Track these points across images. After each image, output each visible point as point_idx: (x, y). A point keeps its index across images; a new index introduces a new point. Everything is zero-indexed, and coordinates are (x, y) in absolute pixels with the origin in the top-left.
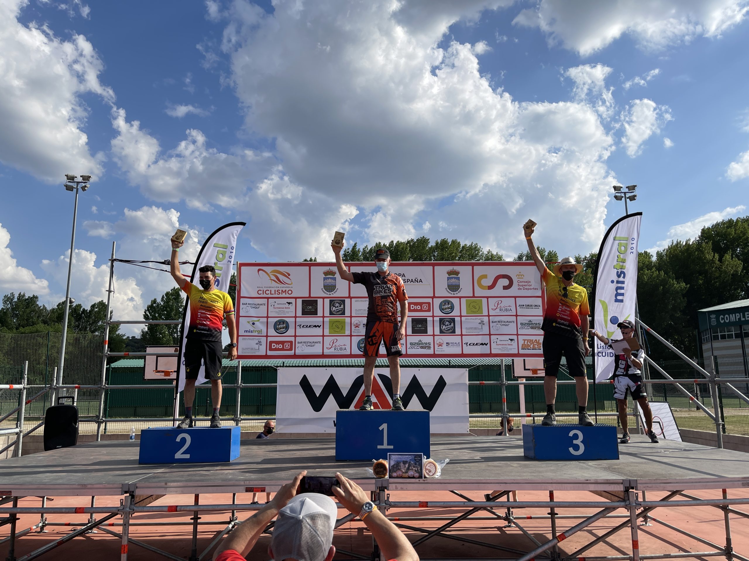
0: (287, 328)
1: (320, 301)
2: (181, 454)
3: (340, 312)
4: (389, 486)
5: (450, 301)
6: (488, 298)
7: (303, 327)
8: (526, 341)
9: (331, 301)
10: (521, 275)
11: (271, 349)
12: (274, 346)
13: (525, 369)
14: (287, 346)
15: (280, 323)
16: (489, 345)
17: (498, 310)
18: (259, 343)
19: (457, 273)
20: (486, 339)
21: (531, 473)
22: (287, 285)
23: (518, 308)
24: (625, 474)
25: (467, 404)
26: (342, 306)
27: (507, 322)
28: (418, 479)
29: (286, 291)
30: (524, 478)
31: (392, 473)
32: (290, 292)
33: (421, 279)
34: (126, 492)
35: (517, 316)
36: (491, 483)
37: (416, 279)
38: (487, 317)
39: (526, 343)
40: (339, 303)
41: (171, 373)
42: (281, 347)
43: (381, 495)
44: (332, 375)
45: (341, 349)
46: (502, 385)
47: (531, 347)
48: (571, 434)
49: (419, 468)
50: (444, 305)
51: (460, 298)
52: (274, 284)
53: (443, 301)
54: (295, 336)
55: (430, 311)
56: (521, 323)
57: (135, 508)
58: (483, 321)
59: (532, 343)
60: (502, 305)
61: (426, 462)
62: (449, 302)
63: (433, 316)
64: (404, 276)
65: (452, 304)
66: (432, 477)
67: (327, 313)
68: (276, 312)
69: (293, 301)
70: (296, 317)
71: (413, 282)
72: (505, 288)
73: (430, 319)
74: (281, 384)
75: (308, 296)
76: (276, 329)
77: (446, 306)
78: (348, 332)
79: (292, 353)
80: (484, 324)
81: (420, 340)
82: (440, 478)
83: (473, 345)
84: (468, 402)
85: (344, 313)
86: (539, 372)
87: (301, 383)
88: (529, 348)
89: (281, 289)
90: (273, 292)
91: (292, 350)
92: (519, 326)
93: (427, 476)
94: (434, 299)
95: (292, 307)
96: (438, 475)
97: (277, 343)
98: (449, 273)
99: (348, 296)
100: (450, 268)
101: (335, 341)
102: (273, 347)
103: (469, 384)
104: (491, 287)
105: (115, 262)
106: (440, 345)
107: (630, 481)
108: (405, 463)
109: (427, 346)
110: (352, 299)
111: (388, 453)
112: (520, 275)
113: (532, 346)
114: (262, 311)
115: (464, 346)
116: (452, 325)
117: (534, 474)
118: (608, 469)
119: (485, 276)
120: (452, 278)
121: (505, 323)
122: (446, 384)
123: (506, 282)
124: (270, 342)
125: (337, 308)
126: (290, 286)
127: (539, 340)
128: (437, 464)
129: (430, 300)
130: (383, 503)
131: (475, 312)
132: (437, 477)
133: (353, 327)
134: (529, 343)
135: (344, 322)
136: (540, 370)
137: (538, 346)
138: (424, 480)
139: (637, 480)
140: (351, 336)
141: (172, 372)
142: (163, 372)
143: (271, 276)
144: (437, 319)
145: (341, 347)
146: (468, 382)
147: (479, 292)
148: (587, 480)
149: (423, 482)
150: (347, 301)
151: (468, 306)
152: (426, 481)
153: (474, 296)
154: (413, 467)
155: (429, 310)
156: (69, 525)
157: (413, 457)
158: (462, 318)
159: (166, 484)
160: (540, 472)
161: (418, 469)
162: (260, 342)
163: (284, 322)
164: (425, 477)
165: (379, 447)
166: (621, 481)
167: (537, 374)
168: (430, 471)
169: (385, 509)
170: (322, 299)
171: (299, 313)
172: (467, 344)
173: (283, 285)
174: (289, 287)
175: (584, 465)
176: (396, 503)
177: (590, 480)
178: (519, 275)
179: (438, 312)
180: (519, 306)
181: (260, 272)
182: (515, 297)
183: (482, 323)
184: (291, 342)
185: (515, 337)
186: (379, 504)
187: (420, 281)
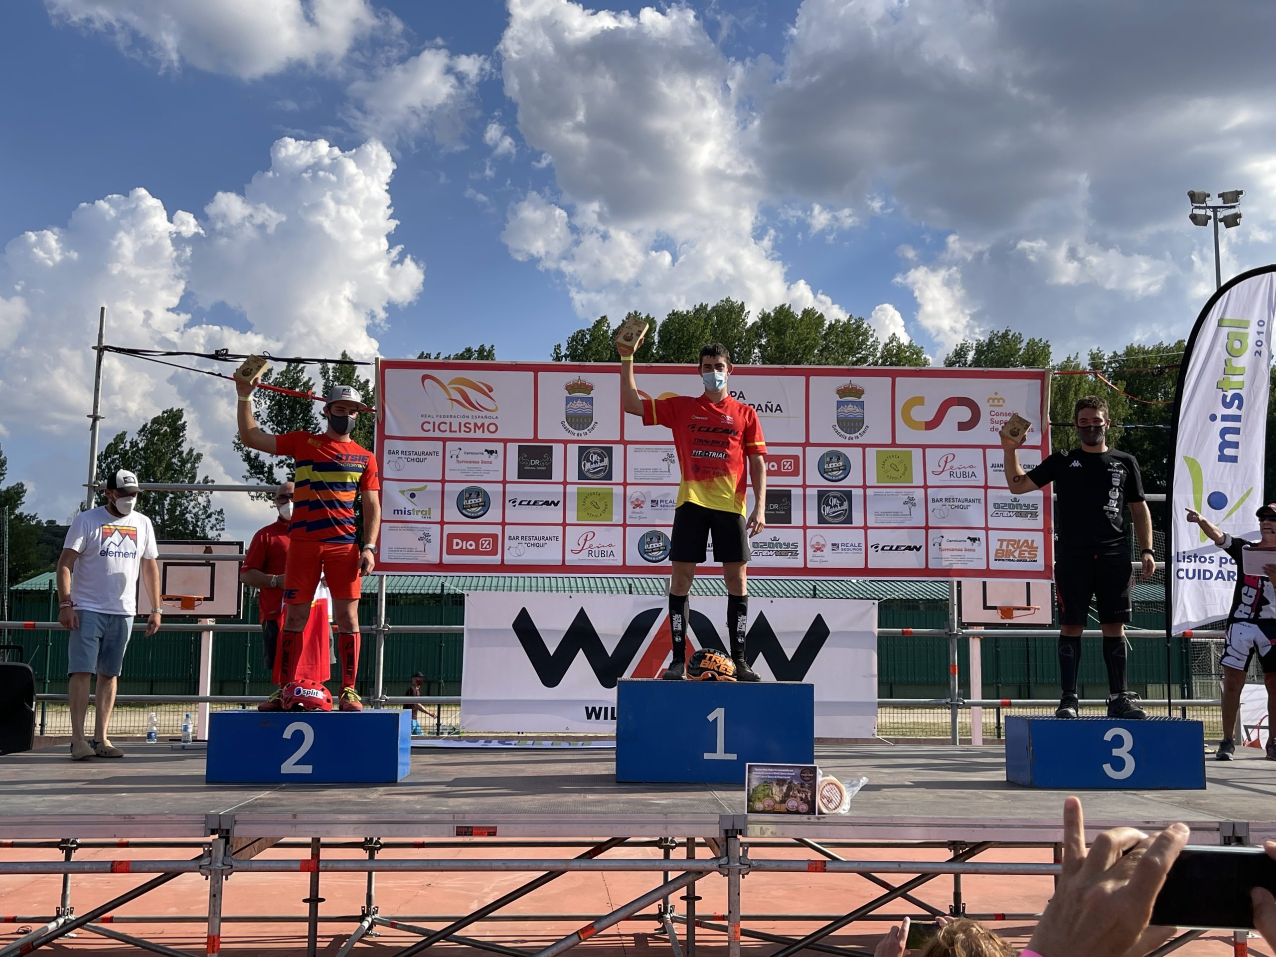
0: (486, 506)
1: (558, 449)
2: (294, 765)
3: (602, 474)
4: (747, 828)
5: (841, 454)
6: (924, 447)
7: (520, 504)
8: (1005, 543)
9: (581, 450)
10: (999, 400)
11: (450, 551)
12: (457, 544)
13: (986, 607)
14: (486, 544)
15: (470, 495)
16: (923, 549)
17: (946, 474)
18: (426, 538)
19: (859, 393)
20: (918, 538)
21: (1031, 808)
22: (485, 413)
23: (990, 470)
24: (1223, 814)
25: (873, 676)
26: (606, 460)
27: (966, 500)
28: (806, 816)
29: (483, 425)
30: (1019, 817)
31: (754, 803)
32: (492, 428)
33: (778, 405)
34: (213, 832)
35: (986, 487)
36: (954, 826)
37: (769, 405)
38: (922, 490)
39: (1004, 547)
40: (599, 455)
41: (197, 603)
42: (474, 547)
43: (731, 846)
44: (582, 608)
45: (603, 553)
46: (952, 636)
47: (1014, 557)
48: (1108, 736)
49: (809, 794)
50: (828, 463)
51: (864, 446)
52: (459, 410)
53: (827, 454)
54: (503, 524)
55: (797, 475)
56: (995, 504)
57: (235, 864)
58: (913, 499)
59: (1018, 547)
60: (955, 464)
61: (822, 782)
62: (839, 456)
63: (804, 486)
64: (743, 397)
65: (846, 459)
66: (834, 812)
67: (573, 476)
68: (463, 471)
69: (499, 447)
70: (504, 482)
71: (761, 409)
72: (963, 426)
73: (796, 492)
74: (472, 626)
75: (532, 437)
76: (461, 508)
77: (833, 465)
78: (617, 518)
79: (496, 559)
80: (914, 505)
81: (775, 537)
82: (848, 814)
83: (891, 549)
84: (876, 672)
85: (609, 476)
86: (1016, 613)
87: (515, 625)
88: (1011, 558)
89: (472, 421)
90: (455, 427)
91: (496, 554)
92: (991, 509)
93: (824, 810)
94: (807, 448)
95: (497, 460)
96: (844, 809)
97: (465, 537)
98: (842, 392)
99: (618, 438)
100: (844, 381)
101: (590, 535)
102: (455, 547)
103: (879, 633)
104: (931, 425)
105: (106, 352)
106: (819, 549)
107: (1234, 825)
108: (780, 782)
109: (789, 550)
110: (629, 446)
111: (747, 764)
112: (996, 400)
113: (1016, 554)
114: (431, 468)
115: (871, 551)
116: (846, 505)
117: (1039, 812)
118: (1187, 805)
119: (919, 401)
120: (847, 403)
121: (960, 503)
122: (829, 632)
123: (965, 414)
124: (449, 535)
125: (594, 466)
126: (494, 414)
127: (1033, 541)
128: (843, 787)
129: (798, 451)
130: (734, 862)
131: (896, 478)
132: (843, 812)
133: (629, 507)
134: (1010, 547)
135: (610, 494)
136: (1018, 609)
137: (1029, 554)
138: (819, 819)
139: (1248, 823)
140: (624, 525)
141: (199, 599)
142: (178, 599)
143: (451, 391)
144: (812, 492)
145: (602, 549)
146: (876, 630)
147: (905, 435)
148: (1148, 822)
149: (817, 821)
150: (618, 450)
151: (882, 464)
152: (822, 820)
153: (894, 444)
154: (796, 792)
155: (795, 473)
156: (14, 920)
157: (799, 771)
158: (868, 490)
159: (295, 816)
160: (1049, 808)
161: (806, 796)
162: (428, 535)
163: (478, 492)
164: (821, 813)
165: (707, 756)
166: (1217, 826)
167: (1011, 617)
168: (830, 801)
169: (740, 873)
170: (562, 445)
171: (513, 473)
172: (877, 547)
173: (477, 413)
174: (490, 417)
175: (1135, 797)
176: (762, 863)
177: (1154, 822)
178: (993, 400)
179: (814, 478)
180: (993, 466)
181: (427, 381)
182: (984, 447)
183: (911, 501)
184: (495, 537)
185: (981, 534)
186: (728, 863)
187: (776, 410)
